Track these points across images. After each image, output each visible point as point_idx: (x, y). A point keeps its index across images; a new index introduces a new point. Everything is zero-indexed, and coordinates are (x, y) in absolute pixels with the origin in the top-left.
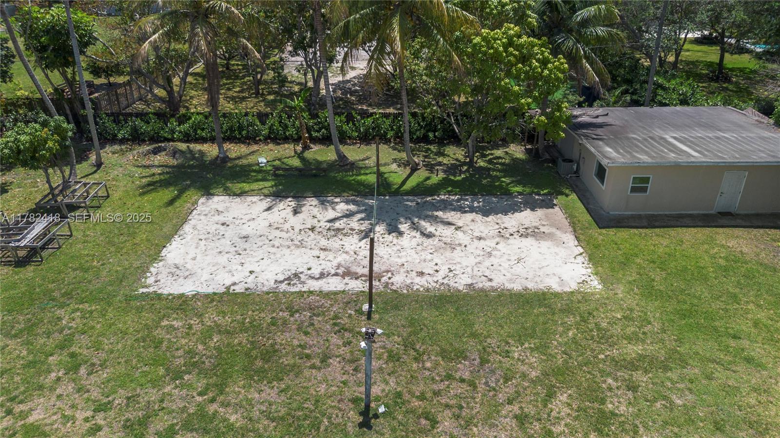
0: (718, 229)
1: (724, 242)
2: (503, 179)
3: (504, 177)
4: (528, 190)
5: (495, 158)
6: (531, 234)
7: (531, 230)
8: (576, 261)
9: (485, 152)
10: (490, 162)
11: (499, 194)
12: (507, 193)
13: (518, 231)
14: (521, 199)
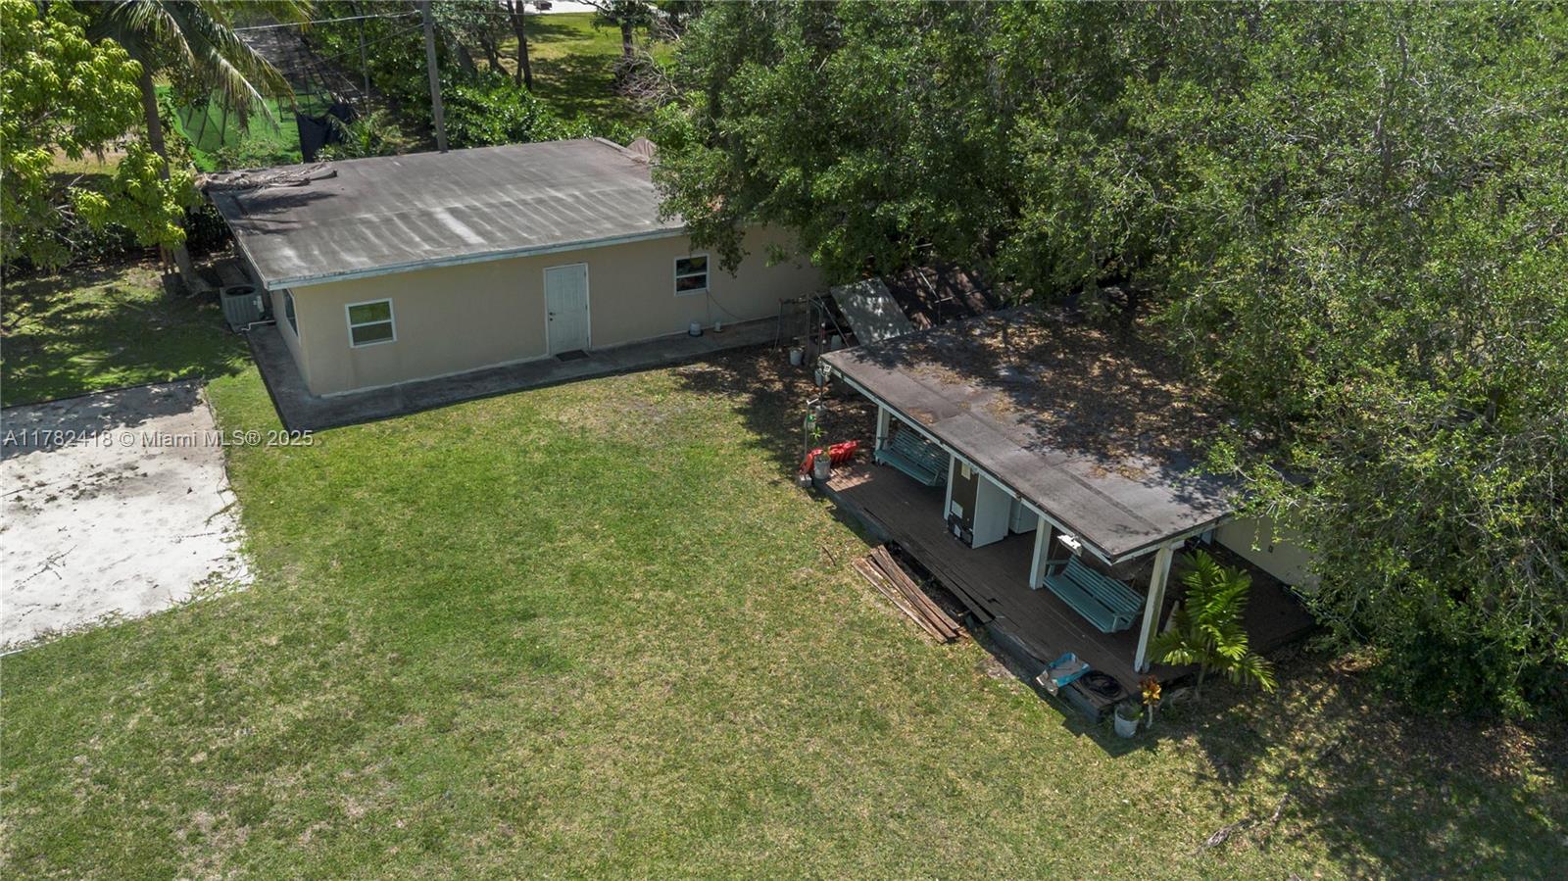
0: (549, 389)
1: (553, 416)
2: (76, 359)
3: (79, 353)
4: (135, 376)
5: (70, 310)
6: (110, 485)
7: (111, 476)
8: (210, 529)
9: (48, 298)
10: (56, 320)
11: (49, 398)
12: (73, 392)
13: (74, 487)
14: (110, 401)
